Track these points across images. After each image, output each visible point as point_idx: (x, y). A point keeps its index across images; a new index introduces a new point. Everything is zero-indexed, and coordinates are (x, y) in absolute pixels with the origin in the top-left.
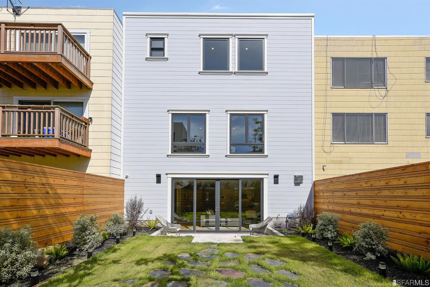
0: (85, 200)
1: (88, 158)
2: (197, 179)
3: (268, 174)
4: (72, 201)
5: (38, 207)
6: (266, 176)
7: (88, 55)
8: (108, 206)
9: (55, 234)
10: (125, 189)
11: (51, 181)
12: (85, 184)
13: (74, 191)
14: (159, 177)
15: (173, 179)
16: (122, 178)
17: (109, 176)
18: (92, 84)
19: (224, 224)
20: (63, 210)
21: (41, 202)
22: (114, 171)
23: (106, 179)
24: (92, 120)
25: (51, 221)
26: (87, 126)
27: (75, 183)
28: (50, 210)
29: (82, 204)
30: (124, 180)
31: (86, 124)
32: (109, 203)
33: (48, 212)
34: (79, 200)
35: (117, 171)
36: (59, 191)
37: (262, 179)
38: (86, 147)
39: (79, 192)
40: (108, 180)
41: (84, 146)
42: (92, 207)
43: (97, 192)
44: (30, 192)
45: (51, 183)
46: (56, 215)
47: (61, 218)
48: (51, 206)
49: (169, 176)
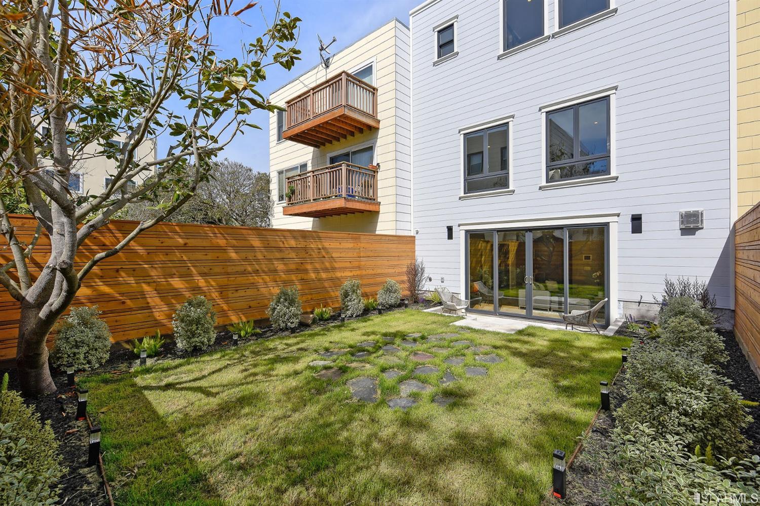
0: (363, 263)
1: (377, 213)
2: (498, 231)
3: (618, 215)
4: (348, 265)
5: (316, 271)
6: (615, 219)
7: (374, 89)
8: (391, 271)
9: (331, 298)
10: (417, 248)
11: (327, 245)
12: (362, 245)
13: (350, 255)
14: (450, 229)
15: (467, 231)
16: (412, 235)
17: (394, 234)
18: (379, 121)
19: (556, 306)
20: (339, 274)
21: (317, 266)
22: (401, 225)
23: (387, 238)
24: (379, 166)
25: (326, 284)
26: (376, 174)
27: (350, 245)
28: (327, 274)
29: (359, 267)
30: (415, 237)
31: (374, 172)
32: (394, 266)
33: (324, 275)
34: (356, 264)
35: (407, 226)
36: (334, 255)
37: (607, 224)
38: (374, 200)
39: (355, 255)
40: (391, 238)
41: (373, 200)
42: (371, 272)
43: (376, 255)
44: (310, 257)
45: (327, 247)
46: (331, 279)
47: (336, 282)
48: (326, 270)
49: (462, 227)
